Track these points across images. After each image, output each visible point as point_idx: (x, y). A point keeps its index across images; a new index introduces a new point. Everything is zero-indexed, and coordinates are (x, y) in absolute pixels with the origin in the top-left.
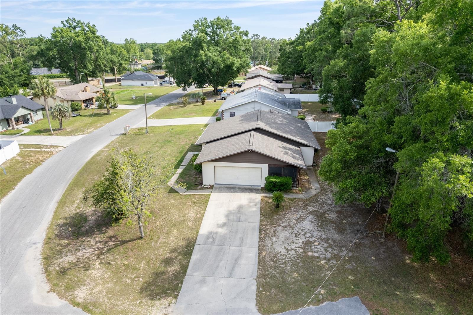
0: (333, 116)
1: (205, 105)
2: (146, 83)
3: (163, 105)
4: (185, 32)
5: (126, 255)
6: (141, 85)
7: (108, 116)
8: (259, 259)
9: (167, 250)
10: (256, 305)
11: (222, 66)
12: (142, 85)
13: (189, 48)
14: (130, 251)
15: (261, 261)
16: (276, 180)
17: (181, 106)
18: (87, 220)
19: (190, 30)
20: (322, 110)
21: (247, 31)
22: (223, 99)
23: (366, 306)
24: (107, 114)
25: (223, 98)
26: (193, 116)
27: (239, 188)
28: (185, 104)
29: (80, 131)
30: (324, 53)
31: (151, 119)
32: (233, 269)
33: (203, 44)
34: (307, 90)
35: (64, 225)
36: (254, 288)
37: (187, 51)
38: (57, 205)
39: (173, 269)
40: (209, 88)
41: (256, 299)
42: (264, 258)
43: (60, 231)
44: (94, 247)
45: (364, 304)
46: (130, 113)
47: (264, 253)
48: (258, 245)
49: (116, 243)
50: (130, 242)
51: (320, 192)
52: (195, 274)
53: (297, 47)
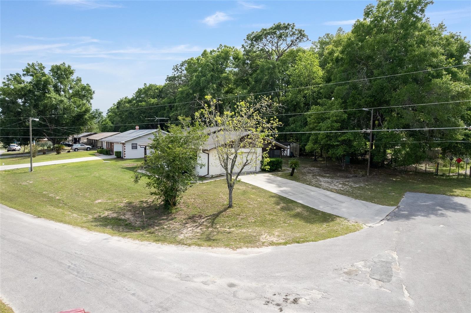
1: (61, 154)
9: (271, 205)
10: (383, 205)
14: (238, 216)
15: (340, 194)
22: (76, 150)
36: (364, 202)
38: (43, 219)
39: (299, 210)
41: (377, 204)
42: (338, 192)
47: (335, 191)
48: (322, 189)
52: (321, 207)
53: (140, 103)
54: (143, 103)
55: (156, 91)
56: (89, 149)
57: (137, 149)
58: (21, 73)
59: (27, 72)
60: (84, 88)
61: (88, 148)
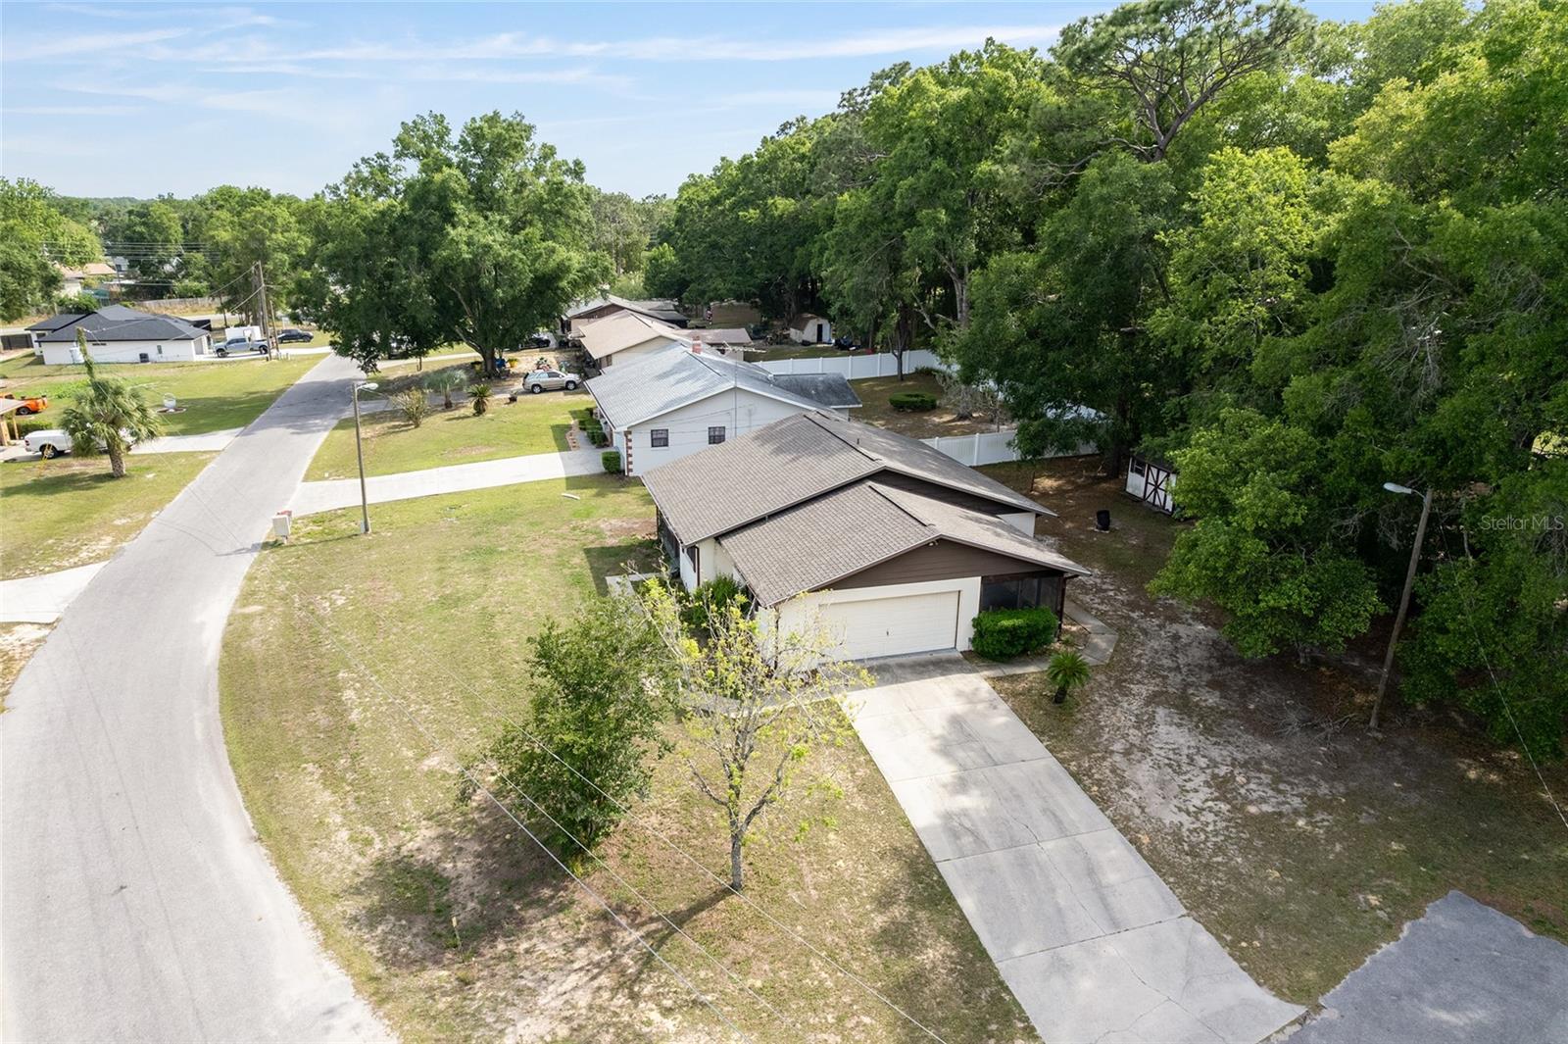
0: (937, 420)
1: (488, 415)
2: (160, 351)
3: (316, 425)
4: (360, 162)
5: (731, 957)
6: (138, 359)
7: (121, 483)
8: (1145, 857)
9: (862, 904)
10: (1259, 984)
11: (527, 279)
12: (144, 358)
13: (403, 218)
14: (733, 942)
15: (1157, 862)
16: (1017, 622)
17: (395, 427)
18: (448, 880)
19: (380, 156)
20: (892, 402)
21: (577, 163)
22: (537, 390)
23: (1494, 906)
24: (110, 477)
25: (534, 386)
26: (490, 457)
27: (901, 666)
28: (412, 418)
29: (48, 554)
30: (931, 233)
31: (326, 479)
32: (1106, 906)
33: (454, 205)
34: (778, 347)
35: (374, 917)
36: (1205, 939)
37: (391, 232)
38: (264, 851)
39: (934, 953)
40: (455, 355)
41: (1244, 969)
42: (1154, 850)
43: (383, 942)
44: (576, 966)
45: (1488, 904)
46: (211, 465)
47: (1145, 840)
48: (1109, 821)
49: (645, 929)
50: (704, 914)
51: (1119, 641)
52: (1018, 951)
53: (741, 213)
54: (751, 211)
55: (798, 165)
56: (571, 386)
57: (666, 445)
58: (390, 150)
59: (404, 148)
60: (558, 189)
61: (568, 382)
